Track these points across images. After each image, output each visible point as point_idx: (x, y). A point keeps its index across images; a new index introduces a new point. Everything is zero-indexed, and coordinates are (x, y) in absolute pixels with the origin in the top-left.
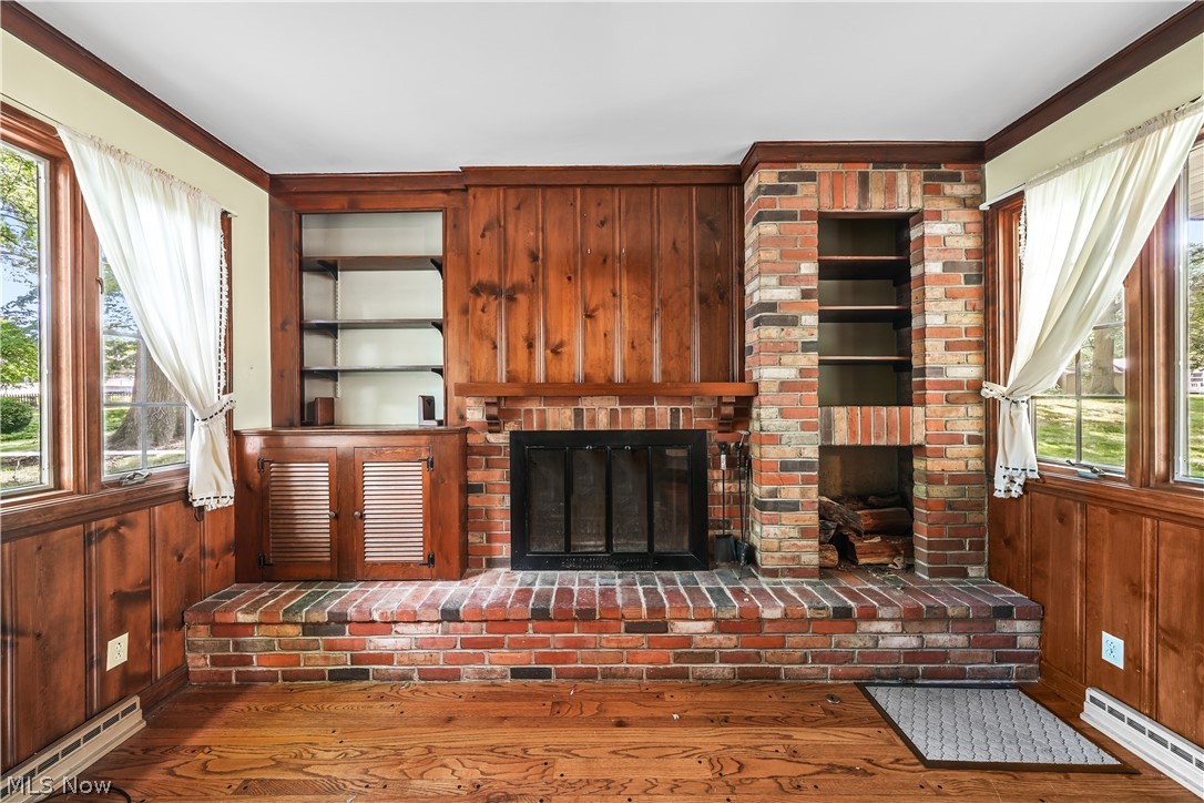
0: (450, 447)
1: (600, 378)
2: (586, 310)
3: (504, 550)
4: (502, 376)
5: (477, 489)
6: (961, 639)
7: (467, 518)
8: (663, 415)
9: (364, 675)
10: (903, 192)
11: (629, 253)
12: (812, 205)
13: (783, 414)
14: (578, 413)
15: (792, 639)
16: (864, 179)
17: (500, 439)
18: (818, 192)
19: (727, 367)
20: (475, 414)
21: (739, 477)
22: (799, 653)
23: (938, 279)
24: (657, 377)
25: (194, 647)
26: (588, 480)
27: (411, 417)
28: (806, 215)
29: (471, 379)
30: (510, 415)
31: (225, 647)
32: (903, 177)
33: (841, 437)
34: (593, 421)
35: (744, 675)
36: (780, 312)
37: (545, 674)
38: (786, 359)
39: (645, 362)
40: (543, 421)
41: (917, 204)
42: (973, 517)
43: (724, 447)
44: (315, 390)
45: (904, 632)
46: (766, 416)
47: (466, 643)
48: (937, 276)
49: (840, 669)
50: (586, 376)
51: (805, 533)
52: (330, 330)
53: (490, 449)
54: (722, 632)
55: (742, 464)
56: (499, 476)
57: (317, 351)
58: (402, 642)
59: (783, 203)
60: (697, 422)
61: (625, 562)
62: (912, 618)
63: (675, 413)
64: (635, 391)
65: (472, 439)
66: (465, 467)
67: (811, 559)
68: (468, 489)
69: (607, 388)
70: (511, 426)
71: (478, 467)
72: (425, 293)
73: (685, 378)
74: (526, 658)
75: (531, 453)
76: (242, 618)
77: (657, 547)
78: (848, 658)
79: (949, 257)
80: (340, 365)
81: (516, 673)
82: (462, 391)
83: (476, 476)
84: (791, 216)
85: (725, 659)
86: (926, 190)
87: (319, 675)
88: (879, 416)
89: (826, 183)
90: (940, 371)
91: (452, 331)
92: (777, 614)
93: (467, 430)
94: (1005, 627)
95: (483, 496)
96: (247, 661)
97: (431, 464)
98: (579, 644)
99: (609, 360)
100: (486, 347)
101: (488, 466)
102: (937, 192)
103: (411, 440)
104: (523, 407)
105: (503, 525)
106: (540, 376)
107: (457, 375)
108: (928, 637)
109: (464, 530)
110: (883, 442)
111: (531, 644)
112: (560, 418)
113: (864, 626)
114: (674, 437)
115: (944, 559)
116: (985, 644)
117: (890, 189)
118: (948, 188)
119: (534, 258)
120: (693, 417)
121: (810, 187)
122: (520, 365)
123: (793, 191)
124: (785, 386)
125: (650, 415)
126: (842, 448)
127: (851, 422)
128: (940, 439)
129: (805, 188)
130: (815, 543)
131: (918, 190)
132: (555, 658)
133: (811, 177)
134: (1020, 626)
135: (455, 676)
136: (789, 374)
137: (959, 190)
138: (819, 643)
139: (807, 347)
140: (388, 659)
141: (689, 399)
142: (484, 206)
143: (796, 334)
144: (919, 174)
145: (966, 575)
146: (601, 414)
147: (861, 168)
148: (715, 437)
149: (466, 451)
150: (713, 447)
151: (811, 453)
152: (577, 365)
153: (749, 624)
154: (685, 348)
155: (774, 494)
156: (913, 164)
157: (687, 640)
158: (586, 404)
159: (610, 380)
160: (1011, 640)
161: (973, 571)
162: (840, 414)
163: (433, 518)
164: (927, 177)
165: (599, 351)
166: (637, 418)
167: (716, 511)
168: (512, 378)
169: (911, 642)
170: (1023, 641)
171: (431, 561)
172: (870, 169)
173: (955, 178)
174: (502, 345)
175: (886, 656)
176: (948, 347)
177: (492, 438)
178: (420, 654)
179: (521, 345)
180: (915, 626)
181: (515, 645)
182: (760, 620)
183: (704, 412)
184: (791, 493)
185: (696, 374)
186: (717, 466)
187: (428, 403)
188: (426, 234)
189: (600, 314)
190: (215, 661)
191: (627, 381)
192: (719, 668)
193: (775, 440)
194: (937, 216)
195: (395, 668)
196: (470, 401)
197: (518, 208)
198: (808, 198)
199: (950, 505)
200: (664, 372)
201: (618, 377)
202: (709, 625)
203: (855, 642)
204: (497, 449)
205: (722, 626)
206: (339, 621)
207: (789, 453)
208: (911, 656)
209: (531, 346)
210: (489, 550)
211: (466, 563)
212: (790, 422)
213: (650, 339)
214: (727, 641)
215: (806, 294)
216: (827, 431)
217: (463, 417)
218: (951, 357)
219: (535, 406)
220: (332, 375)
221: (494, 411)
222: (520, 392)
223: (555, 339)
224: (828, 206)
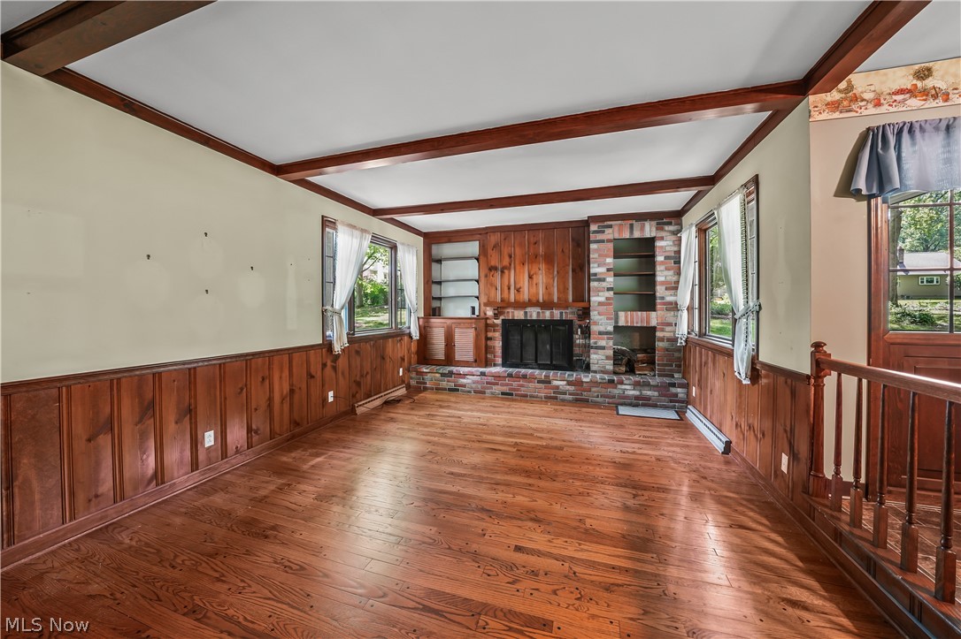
0: (482, 324)
1: (534, 300)
2: (529, 275)
3: (499, 361)
4: (499, 299)
5: (491, 339)
6: (656, 394)
7: (488, 349)
8: (557, 314)
9: (458, 390)
10: (649, 230)
11: (545, 254)
12: (611, 237)
13: (599, 314)
14: (526, 313)
15: (593, 389)
16: (631, 226)
17: (498, 322)
18: (613, 232)
19: (583, 296)
20: (490, 313)
21: (585, 338)
22: (596, 394)
23: (662, 263)
24: (556, 301)
25: (411, 378)
26: (529, 336)
27: (468, 314)
28: (609, 241)
29: (488, 301)
30: (501, 313)
31: (419, 379)
32: (647, 225)
33: (622, 323)
34: (531, 316)
35: (577, 400)
36: (598, 277)
37: (512, 394)
38: (600, 294)
39: (550, 294)
40: (513, 316)
41: (653, 235)
42: (676, 354)
43: (580, 326)
44: (435, 304)
45: (634, 389)
46: (594, 315)
47: (488, 383)
48: (662, 262)
49: (611, 400)
50: (529, 300)
51: (608, 358)
52: (439, 283)
53: (494, 325)
54: (569, 385)
55: (587, 332)
56: (498, 335)
57: (435, 291)
58: (469, 381)
59: (600, 237)
60: (570, 317)
61: (542, 367)
62: (636, 385)
63: (561, 313)
64: (547, 305)
65: (488, 322)
66: (486, 331)
67: (610, 367)
68: (488, 339)
69: (535, 304)
70: (502, 317)
71: (490, 331)
72: (471, 269)
73: (566, 300)
74: (505, 389)
75: (510, 327)
76: (425, 370)
77: (554, 363)
78: (613, 397)
79: (667, 254)
80: (443, 296)
81: (503, 393)
82: (486, 305)
83: (490, 335)
84: (603, 241)
85: (570, 394)
86: (657, 229)
87: (445, 389)
88: (637, 315)
89: (616, 228)
90: (663, 298)
91: (482, 283)
92: (588, 380)
93: (487, 318)
94: (673, 390)
95: (492, 341)
96: (426, 383)
97: (476, 329)
98: (522, 386)
99: (538, 294)
100: (494, 289)
101: (494, 331)
102: (662, 229)
103: (469, 321)
104: (506, 311)
105: (499, 352)
106: (512, 299)
107: (484, 299)
108: (644, 392)
109: (486, 353)
110: (639, 325)
111: (507, 385)
112: (519, 315)
113: (619, 386)
114: (561, 322)
115: (664, 370)
116: (665, 396)
117: (642, 229)
118: (666, 228)
119: (510, 257)
120: (569, 314)
121: (610, 230)
122: (506, 296)
123: (603, 232)
124: (600, 304)
125: (552, 314)
126: (623, 326)
127: (626, 317)
128: (663, 324)
129: (608, 231)
130: (612, 362)
131: (654, 229)
132: (515, 390)
133: (610, 226)
134: (679, 390)
135: (484, 393)
136: (602, 299)
137: (671, 228)
138: (603, 391)
139: (609, 289)
140: (464, 386)
141: (567, 308)
142: (493, 239)
143: (604, 284)
144: (654, 223)
145: (673, 377)
146: (534, 313)
147: (630, 222)
148: (577, 322)
149: (487, 325)
150: (575, 326)
151: (611, 328)
152: (525, 296)
153: (579, 383)
154: (566, 289)
155: (596, 343)
156: (651, 219)
157: (557, 387)
158: (528, 310)
159: (538, 301)
160: (676, 395)
161: (676, 375)
162: (622, 314)
163: (477, 347)
164: (658, 224)
165: (533, 290)
166: (547, 315)
167: (577, 350)
168: (502, 300)
169: (636, 393)
170: (680, 395)
171: (476, 361)
172: (634, 222)
173: (670, 224)
174: (499, 288)
175: (627, 397)
176: (666, 289)
177: (495, 321)
178: (474, 386)
179: (506, 288)
180: (638, 388)
181: (502, 385)
182: (582, 382)
183: (572, 313)
184: (602, 343)
185: (571, 299)
186: (577, 334)
187: (473, 308)
188: (473, 247)
189: (534, 276)
190: (417, 383)
191: (544, 301)
192: (568, 397)
193: (596, 323)
194: (662, 238)
195: (467, 389)
196: (488, 308)
197: (505, 239)
198: (609, 234)
199: (667, 350)
200: (558, 298)
201: (541, 301)
202: (565, 382)
203: (616, 392)
204: (497, 325)
205: (569, 383)
206: (451, 373)
207: (602, 329)
208: (637, 398)
209: (509, 289)
210: (494, 360)
211: (487, 363)
212: (602, 317)
213: (553, 286)
214: (572, 388)
215: (608, 270)
216: (617, 321)
217: (485, 314)
218: (668, 293)
219: (510, 310)
220: (440, 299)
221: (496, 312)
222: (505, 305)
223: (518, 286)
224: (617, 236)
